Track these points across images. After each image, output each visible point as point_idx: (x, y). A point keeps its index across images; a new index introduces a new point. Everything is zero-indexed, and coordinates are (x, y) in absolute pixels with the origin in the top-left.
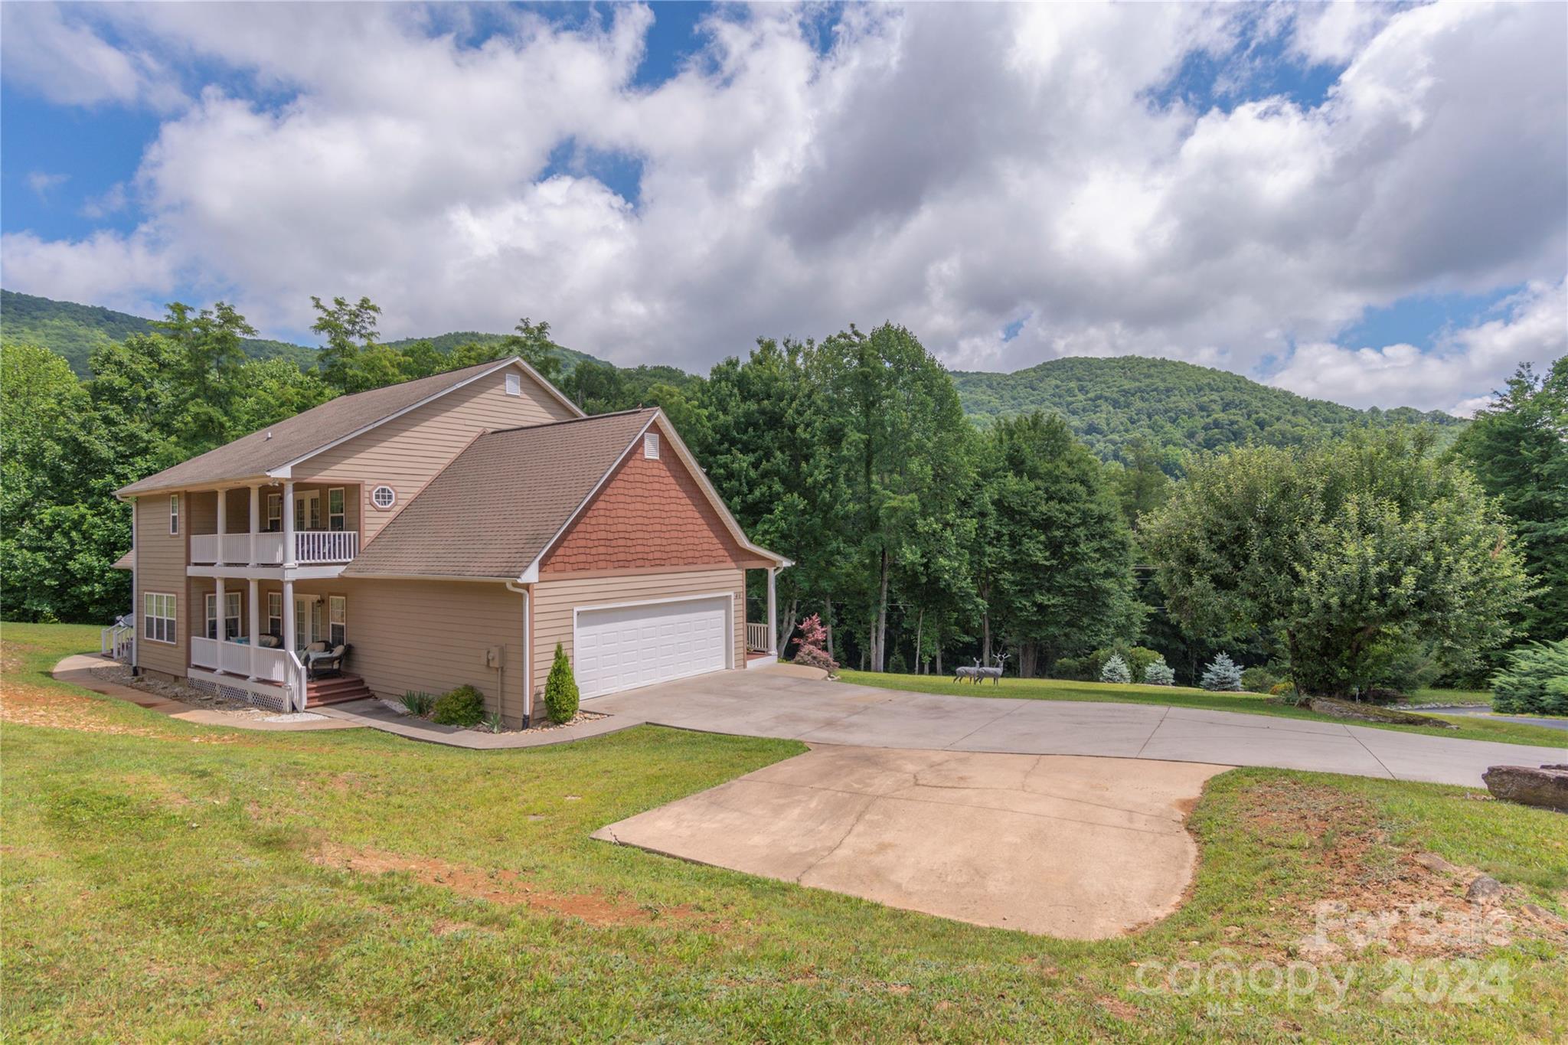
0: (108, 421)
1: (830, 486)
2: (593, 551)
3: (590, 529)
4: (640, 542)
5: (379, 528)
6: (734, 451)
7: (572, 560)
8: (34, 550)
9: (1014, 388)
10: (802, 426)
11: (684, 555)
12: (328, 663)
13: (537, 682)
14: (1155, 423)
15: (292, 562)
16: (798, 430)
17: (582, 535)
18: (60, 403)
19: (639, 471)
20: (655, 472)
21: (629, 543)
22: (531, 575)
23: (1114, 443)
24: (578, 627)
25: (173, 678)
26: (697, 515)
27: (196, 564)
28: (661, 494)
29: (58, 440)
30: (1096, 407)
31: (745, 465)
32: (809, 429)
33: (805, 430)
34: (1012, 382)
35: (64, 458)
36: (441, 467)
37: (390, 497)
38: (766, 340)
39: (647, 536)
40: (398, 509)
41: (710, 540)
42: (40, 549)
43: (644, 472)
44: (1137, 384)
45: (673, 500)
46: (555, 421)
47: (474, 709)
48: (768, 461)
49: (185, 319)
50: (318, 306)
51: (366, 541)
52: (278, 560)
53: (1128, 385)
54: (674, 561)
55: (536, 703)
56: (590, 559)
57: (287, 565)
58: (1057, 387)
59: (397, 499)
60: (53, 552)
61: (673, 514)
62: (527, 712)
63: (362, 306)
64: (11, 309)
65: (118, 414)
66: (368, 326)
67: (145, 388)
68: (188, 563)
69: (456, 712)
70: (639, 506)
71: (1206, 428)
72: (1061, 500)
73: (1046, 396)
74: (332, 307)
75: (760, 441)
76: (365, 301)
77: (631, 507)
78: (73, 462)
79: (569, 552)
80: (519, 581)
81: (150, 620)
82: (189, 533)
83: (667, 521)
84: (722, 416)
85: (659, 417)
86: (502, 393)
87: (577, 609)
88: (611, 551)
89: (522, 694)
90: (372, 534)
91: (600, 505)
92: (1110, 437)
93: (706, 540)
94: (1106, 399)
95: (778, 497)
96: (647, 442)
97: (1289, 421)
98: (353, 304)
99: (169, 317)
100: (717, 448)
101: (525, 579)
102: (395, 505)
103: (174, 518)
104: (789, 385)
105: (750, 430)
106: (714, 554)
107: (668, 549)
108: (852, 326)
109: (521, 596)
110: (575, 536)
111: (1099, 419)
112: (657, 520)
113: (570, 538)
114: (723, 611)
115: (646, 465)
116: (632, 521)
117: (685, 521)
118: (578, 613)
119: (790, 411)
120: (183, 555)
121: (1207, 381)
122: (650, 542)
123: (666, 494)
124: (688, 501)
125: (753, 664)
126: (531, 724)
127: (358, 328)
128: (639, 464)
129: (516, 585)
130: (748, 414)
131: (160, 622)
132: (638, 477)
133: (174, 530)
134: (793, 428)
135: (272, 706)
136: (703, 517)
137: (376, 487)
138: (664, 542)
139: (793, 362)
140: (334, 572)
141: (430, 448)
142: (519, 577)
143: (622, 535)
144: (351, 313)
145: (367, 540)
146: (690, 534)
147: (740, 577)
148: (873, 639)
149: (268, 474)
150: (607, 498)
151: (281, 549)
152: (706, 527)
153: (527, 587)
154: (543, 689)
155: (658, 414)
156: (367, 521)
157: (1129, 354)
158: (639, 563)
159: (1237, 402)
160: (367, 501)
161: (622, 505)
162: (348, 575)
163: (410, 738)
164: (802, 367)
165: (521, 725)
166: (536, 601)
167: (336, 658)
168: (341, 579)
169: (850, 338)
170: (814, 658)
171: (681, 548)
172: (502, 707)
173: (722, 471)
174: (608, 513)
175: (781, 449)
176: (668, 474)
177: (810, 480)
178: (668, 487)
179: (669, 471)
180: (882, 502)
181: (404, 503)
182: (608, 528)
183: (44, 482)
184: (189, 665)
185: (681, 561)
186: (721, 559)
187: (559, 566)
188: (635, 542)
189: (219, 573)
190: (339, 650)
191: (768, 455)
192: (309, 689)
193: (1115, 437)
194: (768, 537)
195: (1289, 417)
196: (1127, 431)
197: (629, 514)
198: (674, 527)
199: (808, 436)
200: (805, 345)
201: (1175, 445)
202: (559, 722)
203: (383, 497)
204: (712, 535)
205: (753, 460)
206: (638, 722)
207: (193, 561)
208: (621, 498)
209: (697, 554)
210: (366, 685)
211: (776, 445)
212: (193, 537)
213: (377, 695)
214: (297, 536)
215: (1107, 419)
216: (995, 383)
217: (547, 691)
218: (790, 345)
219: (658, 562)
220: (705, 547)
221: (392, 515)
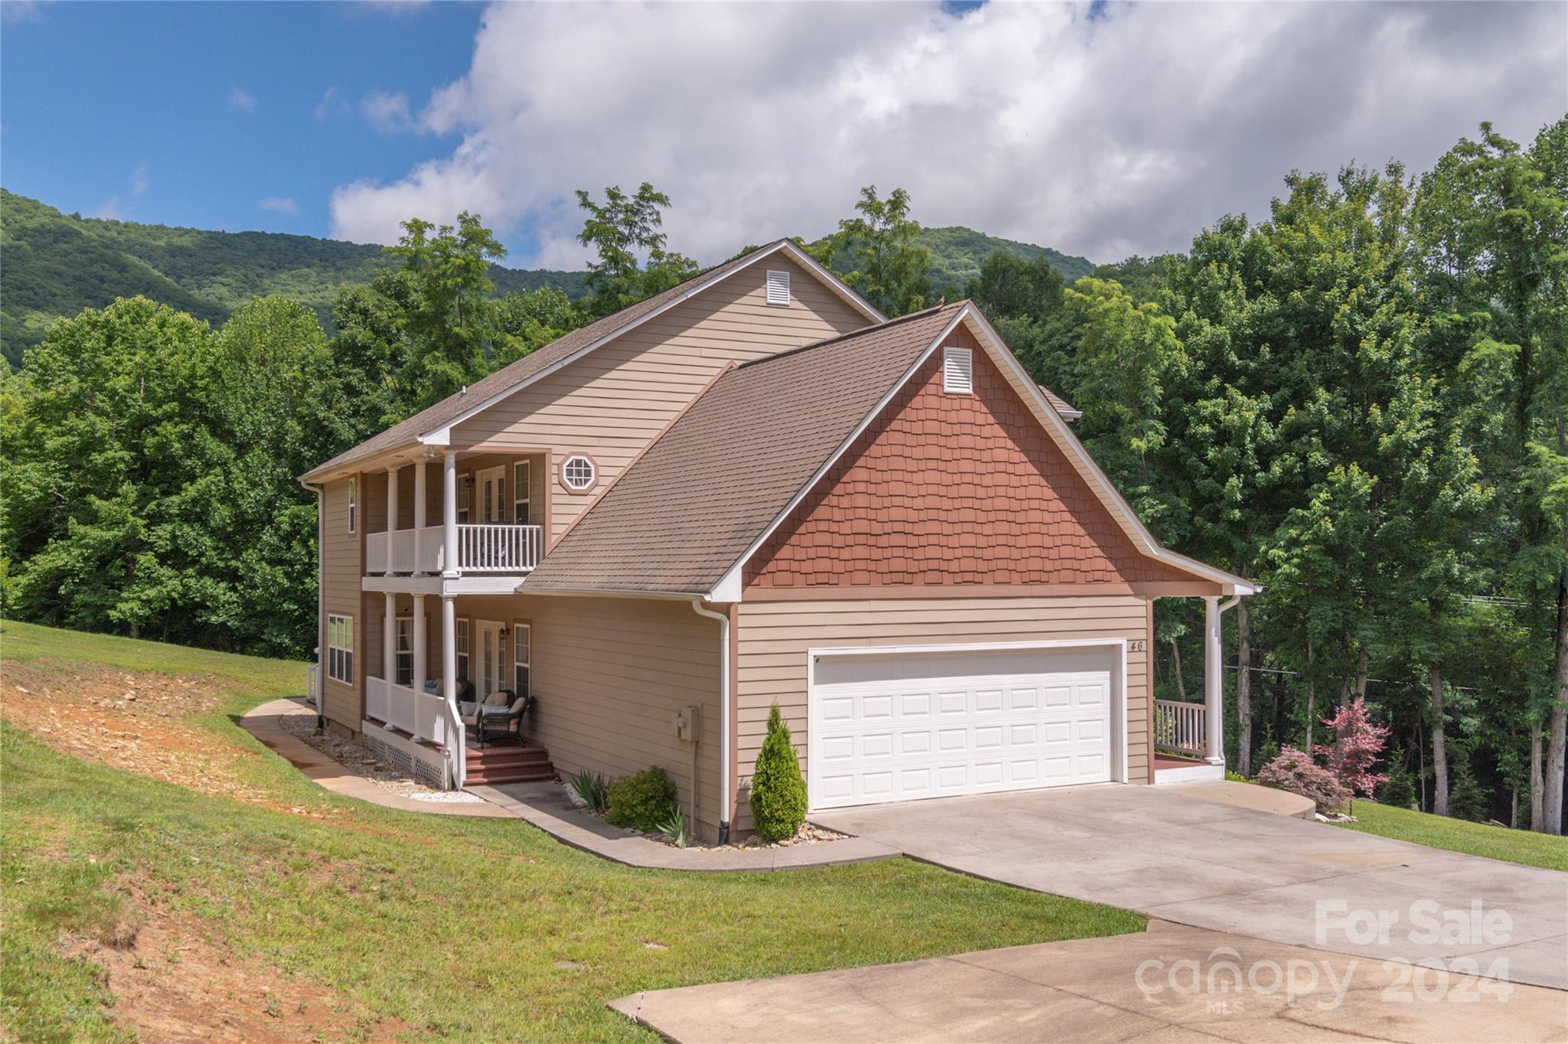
0: (351, 391)
1: (1429, 451)
2: (845, 554)
3: (838, 515)
4: (933, 540)
5: (572, 520)
6: (1232, 391)
7: (807, 567)
8: (272, 563)
10: (1373, 335)
11: (1022, 565)
12: (500, 723)
13: (742, 770)
15: (453, 570)
16: (1364, 344)
17: (823, 526)
18: (302, 370)
19: (933, 414)
20: (966, 416)
21: (913, 541)
22: (729, 589)
24: (816, 683)
25: (350, 734)
26: (1049, 493)
27: (373, 574)
28: (977, 455)
29: (300, 419)
31: (1251, 417)
32: (1388, 343)
33: (1379, 345)
35: (304, 442)
36: (664, 425)
37: (588, 473)
38: (1305, 176)
39: (947, 529)
40: (599, 491)
41: (1076, 540)
42: (281, 562)
43: (942, 416)
45: (1001, 467)
46: (837, 335)
47: (658, 806)
48: (1300, 407)
49: (422, 240)
50: (586, 204)
51: (554, 540)
52: (440, 568)
54: (1001, 576)
55: (740, 804)
56: (839, 567)
57: (446, 574)
59: (598, 476)
60: (292, 566)
61: (1001, 491)
62: (726, 818)
63: (642, 197)
64: (316, 261)
65: (361, 381)
66: (651, 226)
67: (390, 343)
68: (364, 574)
69: (632, 807)
70: (932, 477)
74: (603, 202)
75: (1284, 370)
76: (646, 188)
77: (918, 478)
78: (313, 447)
79: (801, 554)
80: (707, 598)
81: (332, 650)
82: (364, 532)
83: (987, 504)
84: (1208, 329)
85: (969, 317)
86: (761, 302)
87: (814, 652)
88: (877, 554)
89: (719, 787)
90: (562, 530)
91: (857, 473)
93: (1067, 540)
95: (1315, 476)
96: (949, 365)
98: (630, 194)
99: (403, 240)
100: (1198, 386)
101: (718, 595)
102: (595, 485)
103: (352, 509)
104: (1344, 260)
105: (1265, 350)
106: (1085, 565)
107: (988, 553)
108: (1486, 127)
109: (717, 625)
110: (811, 527)
112: (968, 503)
113: (802, 529)
114: (1107, 674)
115: (946, 404)
116: (918, 503)
117: (1025, 505)
118: (817, 659)
119: (1345, 308)
120: (358, 562)
122: (954, 541)
123: (986, 456)
124: (1031, 469)
125: (1168, 777)
126: (732, 837)
127: (637, 231)
128: (933, 402)
129: (707, 606)
130: (1256, 320)
131: (340, 652)
132: (931, 427)
133: (352, 529)
134: (1352, 342)
135: (429, 779)
136: (1061, 498)
137: (568, 457)
138: (982, 542)
139: (1357, 214)
140: (507, 586)
141: (650, 395)
142: (707, 592)
143: (899, 527)
144: (628, 209)
145: (554, 538)
146: (1035, 528)
147: (1142, 611)
148: (1537, 765)
149: (420, 439)
150: (871, 463)
151: (442, 550)
152: (1067, 516)
153: (726, 608)
154: (749, 781)
155: (967, 312)
156: (555, 509)
158: (931, 577)
160: (555, 479)
161: (899, 475)
162: (530, 591)
163: (562, 841)
164: (1376, 222)
165: (717, 840)
166: (742, 635)
167: (512, 716)
168: (518, 597)
169: (1481, 153)
170: (1300, 776)
171: (1016, 553)
172: (697, 806)
173: (1207, 429)
174: (872, 489)
175: (1329, 384)
176: (991, 419)
177: (1386, 440)
178: (991, 443)
179: (993, 413)
180: (1547, 480)
181: (608, 482)
182: (872, 514)
183: (285, 474)
184: (363, 716)
185: (1016, 577)
186: (1098, 575)
187: (785, 578)
188: (923, 541)
189: (389, 586)
190: (519, 703)
191: (1301, 395)
192: (469, 759)
194: (1297, 551)
197: (913, 491)
198: (1001, 516)
199: (1386, 356)
200: (1384, 178)
202: (770, 839)
203: (579, 473)
204: (1080, 530)
205: (1268, 405)
206: (889, 852)
207: (369, 570)
208: (899, 463)
209: (1049, 565)
210: (550, 759)
211: (1317, 376)
212: (369, 536)
213: (562, 775)
214: (460, 531)
217: (756, 786)
218: (1353, 181)
219: (968, 577)
220: (1067, 552)
221: (590, 500)
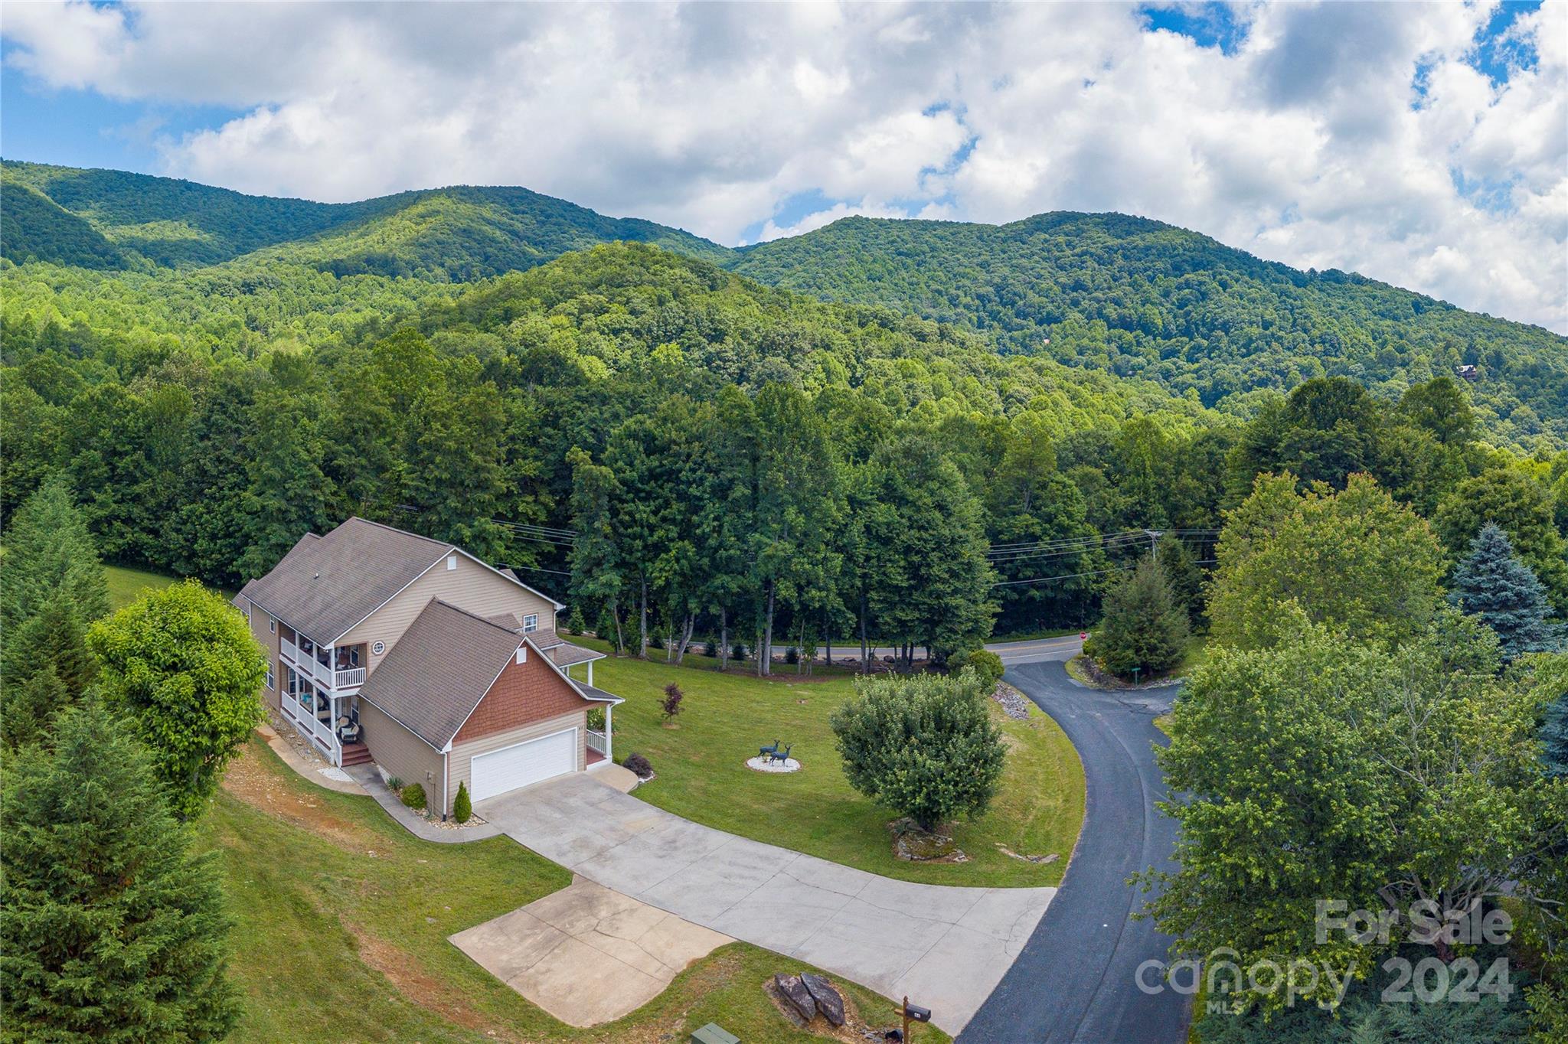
6: (638, 500)
9: (1004, 241)
10: (695, 483)
14: (1135, 282)
23: (1098, 301)
30: (1083, 263)
32: (700, 487)
33: (697, 487)
34: (1002, 235)
44: (1120, 241)
48: (666, 509)
53: (1112, 242)
58: (1046, 241)
71: (1179, 288)
72: (921, 528)
73: (1034, 249)
75: (660, 492)
84: (629, 471)
92: (1094, 295)
94: (1092, 254)
97: (1246, 282)
104: (684, 447)
105: (652, 481)
111: (1085, 276)
121: (1179, 241)
130: (650, 469)
134: (687, 484)
157: (1112, 211)
159: (1205, 263)
175: (677, 500)
177: (699, 530)
191: (666, 505)
193: (1099, 295)
195: (1247, 278)
196: (1110, 288)
199: (699, 493)
201: (1153, 304)
205: (653, 508)
211: (674, 496)
215: (1092, 276)
216: (985, 235)
